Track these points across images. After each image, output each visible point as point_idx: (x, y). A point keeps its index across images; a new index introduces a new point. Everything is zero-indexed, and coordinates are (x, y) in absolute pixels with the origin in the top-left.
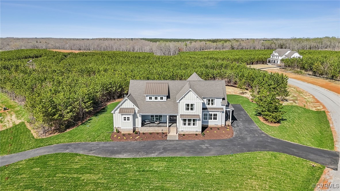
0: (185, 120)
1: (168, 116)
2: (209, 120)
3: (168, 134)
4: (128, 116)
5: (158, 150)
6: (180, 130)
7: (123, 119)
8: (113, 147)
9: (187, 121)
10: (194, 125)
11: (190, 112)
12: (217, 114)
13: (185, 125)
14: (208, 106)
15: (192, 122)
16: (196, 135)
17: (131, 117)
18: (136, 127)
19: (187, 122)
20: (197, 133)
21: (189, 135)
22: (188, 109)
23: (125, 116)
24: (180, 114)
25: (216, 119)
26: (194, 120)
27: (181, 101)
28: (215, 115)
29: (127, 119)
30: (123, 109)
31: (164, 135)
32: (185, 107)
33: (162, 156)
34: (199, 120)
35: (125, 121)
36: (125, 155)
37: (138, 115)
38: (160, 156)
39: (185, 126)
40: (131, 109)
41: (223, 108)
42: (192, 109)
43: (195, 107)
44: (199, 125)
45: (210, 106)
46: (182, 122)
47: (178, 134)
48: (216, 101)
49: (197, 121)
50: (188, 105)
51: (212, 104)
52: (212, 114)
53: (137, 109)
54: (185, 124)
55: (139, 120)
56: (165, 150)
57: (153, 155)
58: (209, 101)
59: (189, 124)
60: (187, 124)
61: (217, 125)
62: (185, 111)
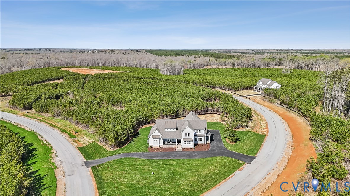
0: (185, 141)
1: (177, 139)
2: (198, 141)
3: (177, 148)
5: (173, 156)
6: (183, 146)
7: (154, 141)
8: (151, 155)
10: (190, 144)
11: (188, 137)
12: (202, 138)
14: (197, 134)
15: (189, 142)
16: (191, 149)
17: (158, 140)
18: (160, 144)
20: (191, 148)
21: (187, 149)
23: (155, 139)
24: (183, 138)
25: (202, 140)
26: (190, 142)
27: (183, 132)
29: (156, 141)
31: (175, 149)
32: (185, 135)
33: (174, 158)
34: (192, 141)
37: (162, 139)
38: (173, 159)
40: (158, 135)
41: (205, 135)
43: (190, 135)
44: (192, 143)
47: (182, 148)
48: (201, 131)
51: (199, 133)
52: (199, 138)
53: (161, 136)
54: (185, 143)
55: (162, 141)
56: (176, 156)
57: (170, 158)
58: (198, 131)
59: (187, 143)
60: (186, 143)
61: (202, 143)
62: (185, 137)
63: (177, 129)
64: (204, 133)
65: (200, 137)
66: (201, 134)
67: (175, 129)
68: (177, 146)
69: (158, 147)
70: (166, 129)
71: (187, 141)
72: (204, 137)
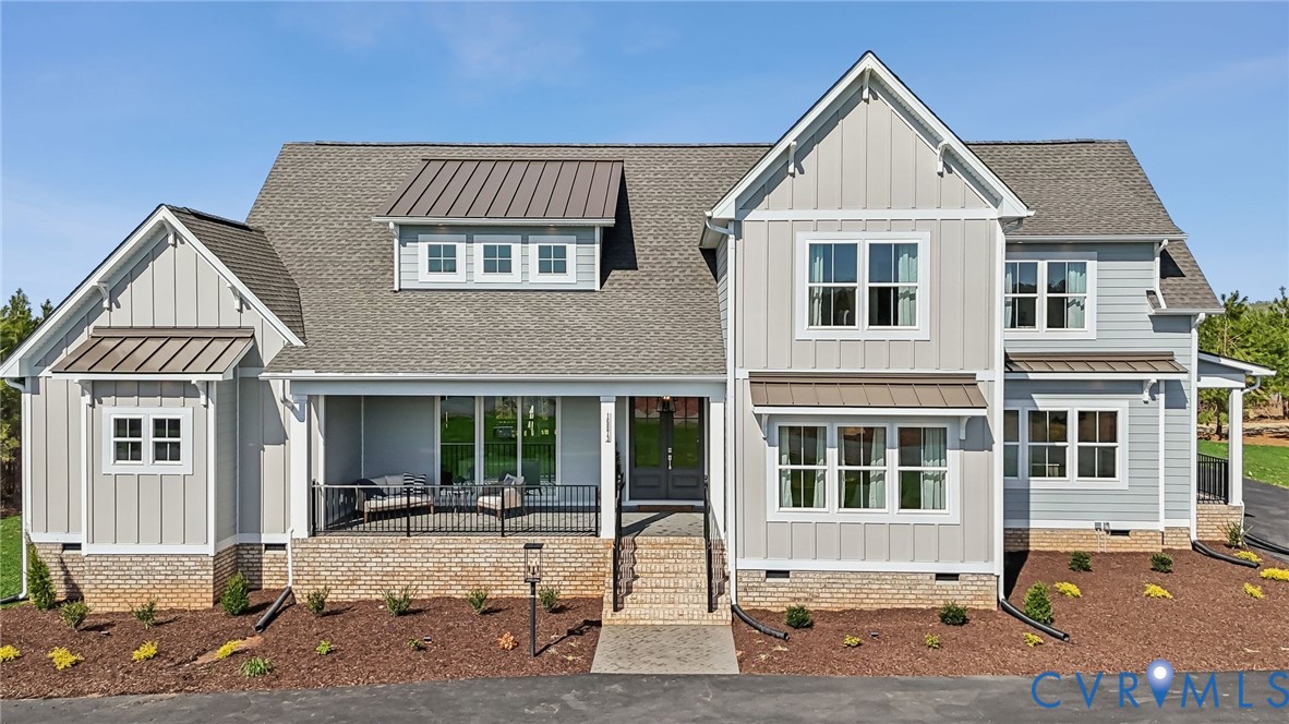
1: (608, 410)
2: (1036, 483)
3: (608, 608)
4: (170, 409)
6: (745, 560)
7: (109, 440)
9: (833, 454)
11: (864, 346)
12: (1114, 415)
13: (810, 503)
16: (954, 617)
17: (198, 420)
18: (266, 539)
19: (831, 466)
20: (961, 597)
22: (836, 308)
23: (127, 409)
24: (743, 374)
25: (1108, 471)
27: (754, 215)
28: (1101, 426)
30: (123, 334)
31: (565, 626)
32: (803, 286)
34: (976, 434)
35: (128, 466)
37: (277, 393)
39: (803, 514)
40: (230, 335)
41: (1167, 358)
42: (884, 309)
43: (920, 280)
45: (1041, 334)
46: (773, 462)
47: (724, 614)
48: (1094, 281)
49: (953, 456)
51: (1057, 318)
55: (290, 465)
58: (1025, 277)
59: (855, 492)
60: (830, 487)
61: (1114, 533)
62: (803, 329)
63: (617, 248)
64: (1161, 322)
66: (1083, 333)
67: (585, 249)
68: (624, 566)
69: (200, 598)
70: (408, 233)
72: (1162, 397)
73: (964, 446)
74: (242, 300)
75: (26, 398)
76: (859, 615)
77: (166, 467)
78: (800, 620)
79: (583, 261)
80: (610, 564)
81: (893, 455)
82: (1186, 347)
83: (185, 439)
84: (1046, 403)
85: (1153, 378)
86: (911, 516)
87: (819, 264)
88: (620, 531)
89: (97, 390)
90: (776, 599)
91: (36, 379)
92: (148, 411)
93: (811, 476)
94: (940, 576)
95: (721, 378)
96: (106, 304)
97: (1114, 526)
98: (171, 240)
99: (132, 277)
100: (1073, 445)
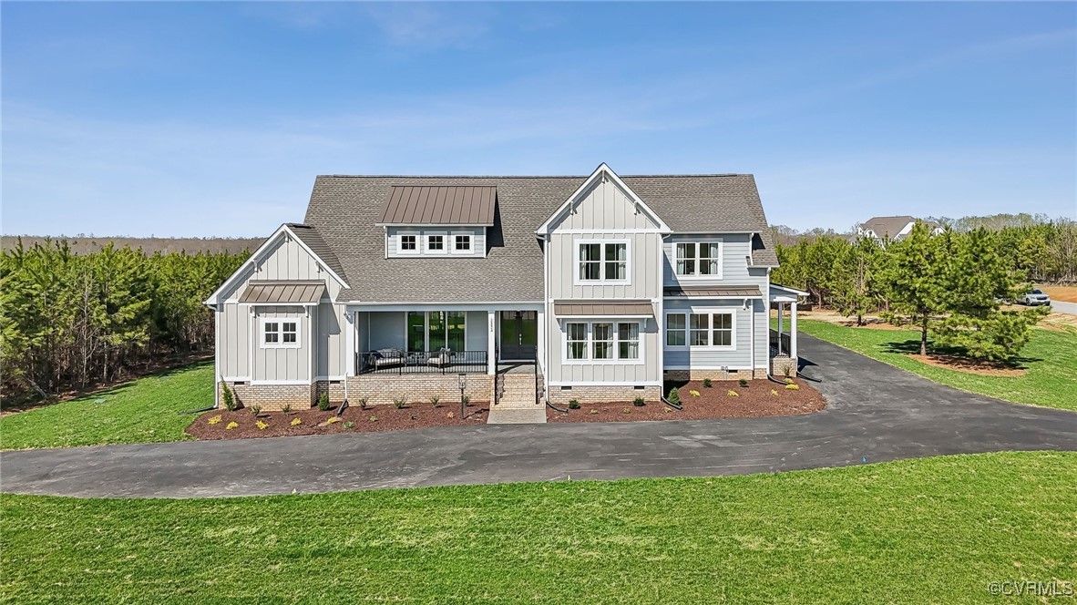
0: (577, 330)
1: (491, 317)
2: (693, 348)
3: (492, 404)
4: (290, 319)
6: (552, 382)
7: (263, 333)
9: (590, 335)
10: (624, 352)
11: (602, 288)
12: (729, 315)
13: (580, 357)
14: (683, 279)
15: (615, 340)
16: (639, 403)
17: (303, 323)
18: (331, 378)
19: (590, 340)
20: (645, 396)
21: (606, 410)
22: (591, 272)
23: (271, 318)
24: (551, 301)
25: (728, 342)
26: (625, 329)
27: (556, 231)
28: (722, 321)
29: (281, 333)
30: (267, 283)
31: (475, 410)
32: (577, 262)
33: (454, 481)
34: (651, 326)
35: (272, 345)
36: (235, 485)
37: (340, 310)
38: (446, 483)
39: (578, 361)
40: (307, 283)
41: (755, 288)
42: (612, 272)
43: (627, 259)
44: (650, 348)
45: (697, 277)
46: (564, 339)
47: (543, 404)
48: (722, 252)
49: (641, 335)
50: (592, 251)
51: (705, 269)
52: (704, 318)
53: (335, 286)
54: (578, 352)
55: (346, 344)
56: (473, 459)
57: (398, 483)
58: (690, 250)
59: (600, 352)
60: (589, 350)
61: (730, 371)
62: (577, 281)
63: (494, 236)
64: (753, 271)
65: (711, 312)
66: (717, 277)
67: (479, 238)
68: (499, 386)
69: (304, 403)
70: (392, 231)
71: (602, 331)
72: (751, 307)
73: (646, 331)
74: (320, 267)
75: (217, 313)
76: (601, 404)
77: (290, 345)
78: (574, 405)
79: (478, 244)
80: (493, 386)
81: (616, 335)
82: (764, 283)
83: (298, 333)
84: (697, 310)
85: (746, 298)
86: (624, 362)
87: (584, 253)
88: (497, 372)
89: (258, 310)
90: (565, 399)
91: (222, 305)
92: (281, 320)
93: (581, 345)
94: (636, 387)
95: (541, 302)
96: (256, 269)
97: (730, 368)
98: (286, 239)
99: (268, 256)
100: (711, 330)
